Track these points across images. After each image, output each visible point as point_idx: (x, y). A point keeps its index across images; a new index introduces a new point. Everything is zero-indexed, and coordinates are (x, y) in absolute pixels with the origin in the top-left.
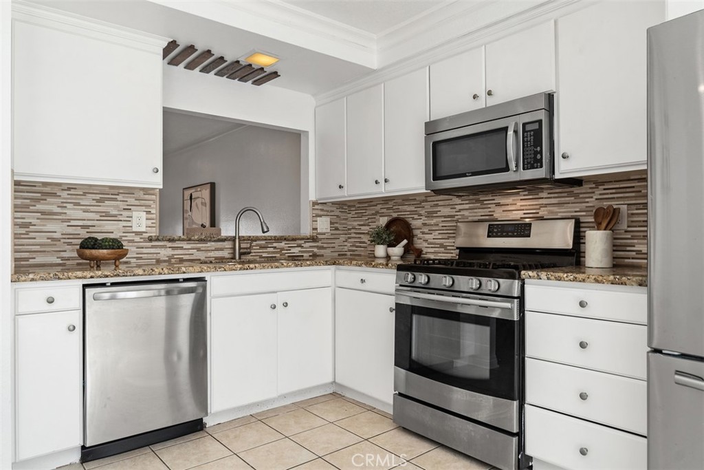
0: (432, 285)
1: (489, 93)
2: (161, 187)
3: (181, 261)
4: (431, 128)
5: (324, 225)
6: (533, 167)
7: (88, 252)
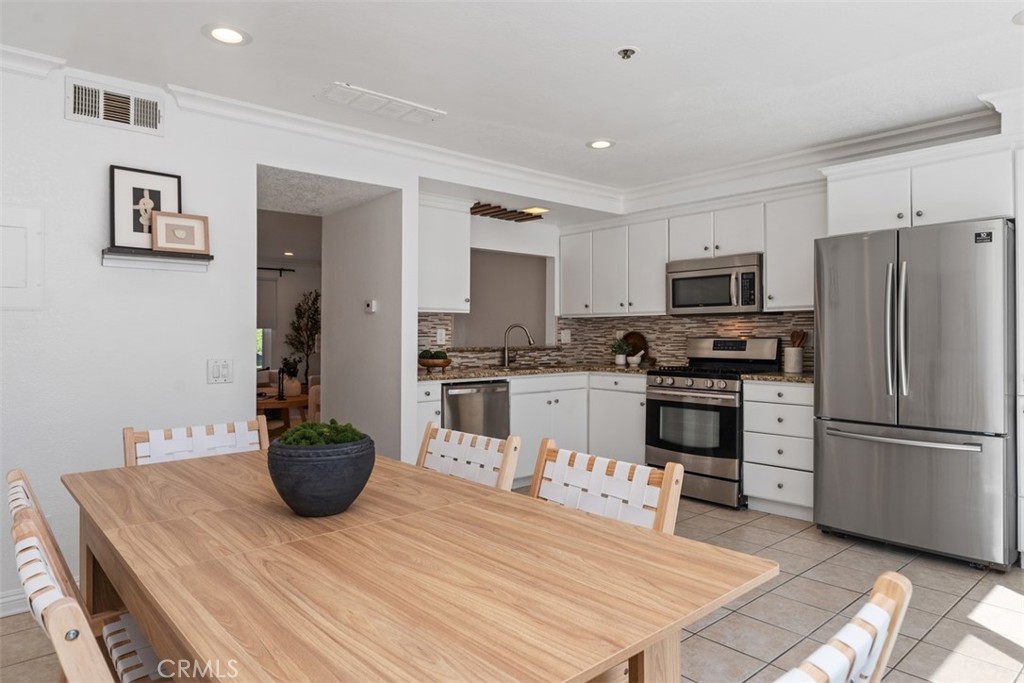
0: (676, 385)
1: (717, 247)
2: (466, 308)
3: (468, 367)
4: (670, 267)
5: (566, 337)
6: (748, 304)
7: (425, 361)
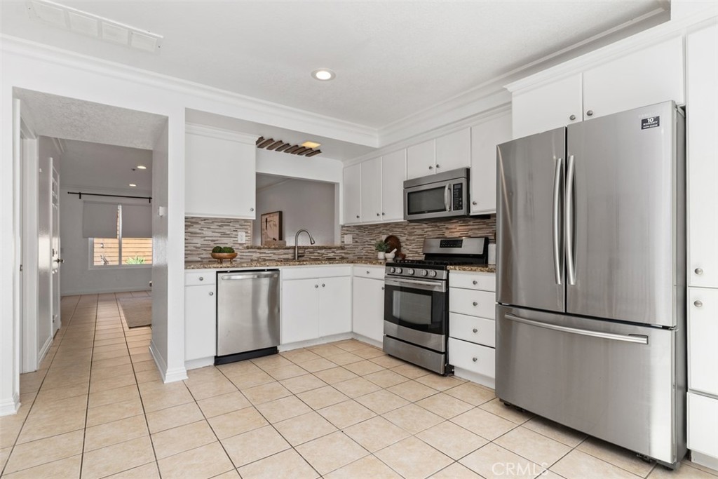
0: (403, 274)
1: (437, 166)
2: (255, 218)
3: (265, 260)
4: (408, 184)
5: (348, 239)
6: (458, 209)
7: (217, 254)
